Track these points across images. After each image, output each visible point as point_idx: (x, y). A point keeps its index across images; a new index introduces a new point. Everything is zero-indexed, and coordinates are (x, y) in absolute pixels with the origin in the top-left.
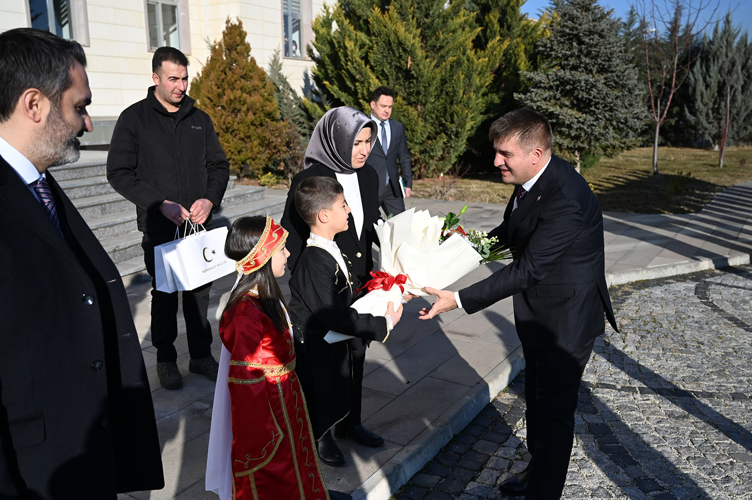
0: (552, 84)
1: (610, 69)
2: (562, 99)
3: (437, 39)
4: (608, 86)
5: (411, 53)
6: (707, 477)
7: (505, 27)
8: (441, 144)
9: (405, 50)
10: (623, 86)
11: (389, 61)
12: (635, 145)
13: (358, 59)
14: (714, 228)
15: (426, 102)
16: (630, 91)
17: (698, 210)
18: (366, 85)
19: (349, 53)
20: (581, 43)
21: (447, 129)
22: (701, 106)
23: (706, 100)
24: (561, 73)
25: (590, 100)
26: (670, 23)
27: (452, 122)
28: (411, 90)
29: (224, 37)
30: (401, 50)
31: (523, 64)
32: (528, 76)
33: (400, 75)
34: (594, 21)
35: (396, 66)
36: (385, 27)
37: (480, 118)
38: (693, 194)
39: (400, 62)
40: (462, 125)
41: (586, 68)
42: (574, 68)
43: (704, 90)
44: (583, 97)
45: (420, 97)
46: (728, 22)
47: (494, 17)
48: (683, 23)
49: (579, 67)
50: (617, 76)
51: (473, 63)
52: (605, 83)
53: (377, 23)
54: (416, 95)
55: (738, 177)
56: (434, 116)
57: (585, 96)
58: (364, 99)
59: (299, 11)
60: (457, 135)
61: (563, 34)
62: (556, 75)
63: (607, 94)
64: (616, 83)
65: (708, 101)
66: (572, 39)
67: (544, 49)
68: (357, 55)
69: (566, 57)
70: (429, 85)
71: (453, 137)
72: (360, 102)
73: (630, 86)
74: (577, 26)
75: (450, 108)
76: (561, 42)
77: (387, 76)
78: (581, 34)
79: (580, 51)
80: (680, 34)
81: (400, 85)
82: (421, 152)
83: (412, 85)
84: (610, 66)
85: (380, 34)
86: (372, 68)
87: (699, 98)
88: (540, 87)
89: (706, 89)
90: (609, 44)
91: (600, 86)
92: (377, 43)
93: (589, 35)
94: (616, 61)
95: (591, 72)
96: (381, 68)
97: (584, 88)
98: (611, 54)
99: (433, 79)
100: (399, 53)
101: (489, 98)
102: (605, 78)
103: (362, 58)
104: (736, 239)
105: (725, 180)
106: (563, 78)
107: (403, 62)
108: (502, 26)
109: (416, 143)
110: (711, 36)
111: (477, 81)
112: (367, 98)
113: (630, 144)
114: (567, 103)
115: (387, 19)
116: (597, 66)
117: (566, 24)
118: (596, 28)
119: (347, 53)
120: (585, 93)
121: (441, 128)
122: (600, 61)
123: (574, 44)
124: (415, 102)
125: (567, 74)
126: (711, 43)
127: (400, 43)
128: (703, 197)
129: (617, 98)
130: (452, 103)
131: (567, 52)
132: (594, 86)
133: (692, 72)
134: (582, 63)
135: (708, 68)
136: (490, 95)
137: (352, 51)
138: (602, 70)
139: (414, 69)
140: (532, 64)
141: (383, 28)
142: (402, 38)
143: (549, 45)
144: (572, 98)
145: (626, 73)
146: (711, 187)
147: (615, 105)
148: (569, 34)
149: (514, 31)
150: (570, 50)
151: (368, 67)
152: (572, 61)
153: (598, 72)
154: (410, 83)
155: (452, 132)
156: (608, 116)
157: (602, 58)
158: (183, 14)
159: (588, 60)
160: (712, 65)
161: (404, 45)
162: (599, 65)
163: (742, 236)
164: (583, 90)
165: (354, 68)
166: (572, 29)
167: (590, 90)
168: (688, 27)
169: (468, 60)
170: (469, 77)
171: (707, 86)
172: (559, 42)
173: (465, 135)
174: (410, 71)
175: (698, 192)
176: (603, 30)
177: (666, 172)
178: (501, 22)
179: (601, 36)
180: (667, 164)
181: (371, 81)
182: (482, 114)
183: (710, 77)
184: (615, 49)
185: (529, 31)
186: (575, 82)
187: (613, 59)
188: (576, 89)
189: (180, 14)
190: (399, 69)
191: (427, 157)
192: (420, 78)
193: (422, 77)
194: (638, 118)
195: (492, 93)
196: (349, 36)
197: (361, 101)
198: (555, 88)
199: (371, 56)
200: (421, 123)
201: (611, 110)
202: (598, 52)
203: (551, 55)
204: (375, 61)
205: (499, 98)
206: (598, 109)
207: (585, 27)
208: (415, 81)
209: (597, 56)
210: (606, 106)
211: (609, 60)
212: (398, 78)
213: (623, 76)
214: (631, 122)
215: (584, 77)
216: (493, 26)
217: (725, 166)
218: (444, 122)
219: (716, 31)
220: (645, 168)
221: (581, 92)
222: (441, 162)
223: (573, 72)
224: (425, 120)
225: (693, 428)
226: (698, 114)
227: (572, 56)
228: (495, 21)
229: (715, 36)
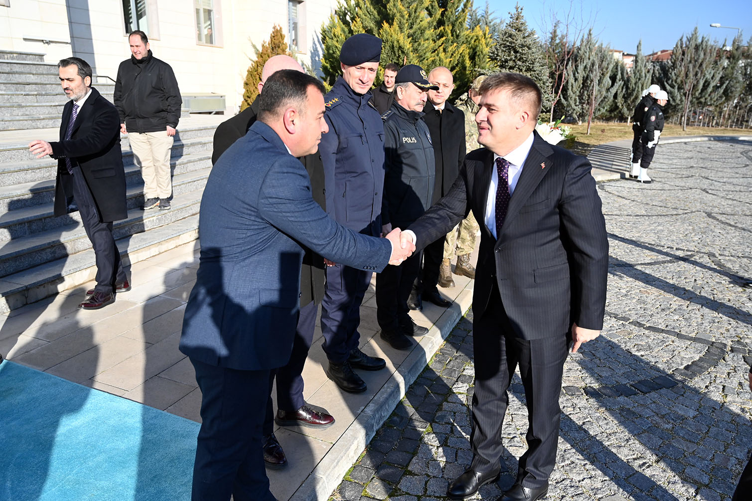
3: (419, 45)
5: (407, 55)
9: (403, 52)
14: (598, 163)
20: (516, 52)
22: (572, 94)
23: (574, 89)
26: (551, 33)
29: (271, 39)
30: (400, 52)
31: (468, 63)
34: (524, 38)
36: (391, 36)
39: (398, 60)
41: (519, 68)
42: (511, 68)
43: (574, 83)
46: (590, 34)
47: (449, 29)
48: (559, 33)
49: (515, 67)
53: (385, 33)
55: (600, 140)
59: (296, 16)
61: (505, 46)
64: (536, 78)
65: (576, 90)
66: (510, 49)
69: (506, 61)
74: (514, 41)
78: (517, 47)
79: (516, 57)
80: (558, 41)
84: (533, 67)
87: (570, 88)
89: (575, 81)
90: (533, 53)
93: (521, 47)
94: (537, 64)
95: (521, 70)
98: (534, 60)
100: (399, 54)
104: (611, 168)
105: (592, 142)
107: (400, 60)
108: (453, 35)
110: (578, 44)
115: (392, 31)
116: (525, 67)
117: (507, 39)
118: (526, 43)
122: (527, 64)
123: (512, 52)
126: (579, 49)
127: (400, 47)
131: (507, 58)
133: (566, 69)
134: (516, 65)
135: (576, 67)
142: (402, 44)
143: (496, 53)
146: (588, 145)
148: (509, 46)
149: (461, 39)
150: (509, 56)
152: (511, 63)
153: (526, 71)
157: (529, 62)
158: (217, 16)
159: (520, 63)
160: (579, 65)
161: (403, 49)
163: (614, 167)
166: (511, 43)
168: (563, 37)
171: (576, 80)
172: (503, 51)
175: (582, 148)
176: (530, 45)
178: (453, 31)
179: (529, 48)
183: (578, 73)
184: (536, 56)
185: (469, 39)
189: (214, 15)
194: (548, 100)
202: (527, 58)
203: (497, 59)
207: (519, 42)
209: (526, 60)
211: (533, 64)
216: (448, 35)
217: (590, 134)
219: (582, 41)
223: (511, 71)
226: (569, 98)
228: (449, 32)
229: (581, 45)
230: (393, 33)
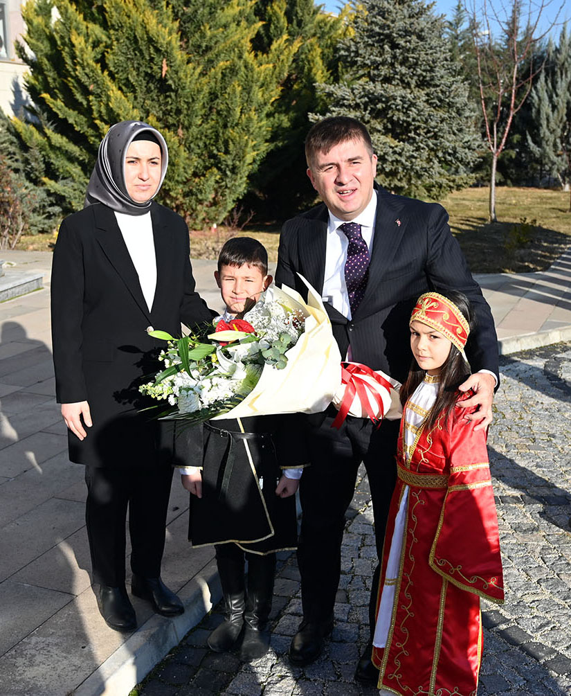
0: (358, 101)
1: (433, 83)
2: (373, 122)
3: (203, 36)
4: (431, 104)
5: (167, 55)
6: (563, 603)
7: (295, 22)
8: (212, 182)
9: (157, 50)
10: (450, 105)
11: (136, 65)
12: (466, 183)
13: (91, 62)
15: (190, 125)
16: (459, 112)
17: (546, 268)
18: (104, 99)
19: (78, 53)
20: (394, 46)
21: (220, 162)
22: (548, 133)
23: (552, 125)
24: (370, 87)
25: (409, 124)
26: (508, 24)
27: (227, 152)
28: (169, 107)
30: (152, 50)
31: (320, 74)
32: (327, 91)
33: (152, 86)
34: (411, 17)
35: (146, 73)
36: (129, 17)
37: (265, 147)
38: (539, 247)
39: (151, 68)
40: (241, 158)
41: (402, 81)
42: (387, 80)
43: (551, 113)
44: (399, 118)
45: (182, 117)
47: (279, 8)
48: (522, 24)
49: (393, 78)
50: (442, 92)
51: (252, 70)
52: (427, 101)
53: (116, 10)
54: (176, 114)
56: (201, 144)
57: (402, 117)
58: (102, 120)
60: (234, 170)
61: (372, 34)
62: (364, 89)
63: (429, 115)
64: (441, 100)
65: (555, 127)
66: (382, 40)
67: (347, 53)
68: (89, 56)
69: (376, 66)
70: (193, 100)
71: (228, 173)
72: (96, 124)
73: (458, 105)
74: (389, 23)
75: (223, 133)
76: (369, 45)
77: (133, 86)
78: (394, 35)
79: (394, 57)
80: (520, 38)
81: (153, 100)
82: (186, 195)
83: (169, 99)
84: (432, 79)
85: (122, 26)
86: (111, 75)
87: (544, 123)
88: (343, 105)
89: (553, 111)
90: (431, 48)
91: (421, 104)
92: (117, 40)
93: (405, 36)
94: (440, 72)
95: (408, 85)
96: (125, 76)
97: (400, 107)
98: (434, 62)
99: (199, 91)
100: (150, 54)
101: (276, 120)
102: (427, 95)
103: (97, 61)
106: (373, 94)
107: (155, 68)
108: (290, 21)
109: (177, 181)
110: (556, 42)
111: (258, 95)
112: (106, 118)
113: (460, 182)
114: (379, 127)
116: (416, 78)
117: (374, 19)
118: (414, 27)
119: (74, 53)
120: (401, 113)
121: (212, 160)
122: (419, 71)
123: (387, 47)
124: (174, 125)
125: (378, 88)
126: (557, 51)
127: (150, 41)
128: (552, 251)
129: (442, 120)
130: (225, 126)
131: (377, 59)
132: (413, 105)
133: (536, 88)
134: (396, 73)
135: (555, 84)
136: (276, 115)
137: (82, 50)
138: (422, 84)
139: (171, 78)
140: (331, 74)
141: (126, 18)
142: (153, 32)
143: (353, 48)
144: (385, 121)
145: (453, 88)
146: (562, 238)
147: (440, 130)
148: (379, 34)
149: (307, 28)
150: (381, 56)
151: (106, 73)
152: (384, 71)
153: (417, 86)
154: (167, 97)
155: (227, 166)
156: (432, 146)
157: (423, 68)
159: (404, 70)
160: (559, 80)
161: (157, 43)
162: (419, 76)
164: (398, 110)
165: (86, 74)
166: (382, 27)
167: (407, 109)
168: (529, 31)
169: (246, 67)
170: (247, 89)
171: (554, 107)
172: (367, 45)
173: (245, 170)
174: (166, 80)
175: (545, 244)
176: (422, 30)
177: (506, 219)
178: (289, 15)
179: (421, 38)
180: (508, 210)
181: (110, 93)
182: (266, 141)
183: (557, 95)
184: (438, 55)
185: (326, 29)
186: (388, 99)
187: (437, 69)
188: (390, 108)
190: (150, 77)
191: (193, 201)
192: (180, 91)
193: (183, 89)
194: (469, 148)
195: (280, 113)
196: (77, 29)
197: (97, 122)
198: (362, 107)
199: (110, 58)
200: (184, 154)
201: (436, 137)
202: (417, 59)
203: (356, 62)
204: (115, 65)
205: (290, 120)
206: (419, 135)
207: (399, 24)
208: (173, 94)
209: (416, 64)
210: (429, 132)
211: (432, 70)
212: (149, 91)
213: (450, 92)
214: (461, 153)
215: (400, 92)
216: (278, 19)
218: (215, 152)
219: (563, 35)
220: (481, 214)
221: (397, 113)
222: (213, 208)
223: (385, 86)
224: (189, 149)
225: (544, 543)
226: (544, 143)
227: (383, 63)
228: (281, 14)
229: (562, 43)
230: (134, 11)
